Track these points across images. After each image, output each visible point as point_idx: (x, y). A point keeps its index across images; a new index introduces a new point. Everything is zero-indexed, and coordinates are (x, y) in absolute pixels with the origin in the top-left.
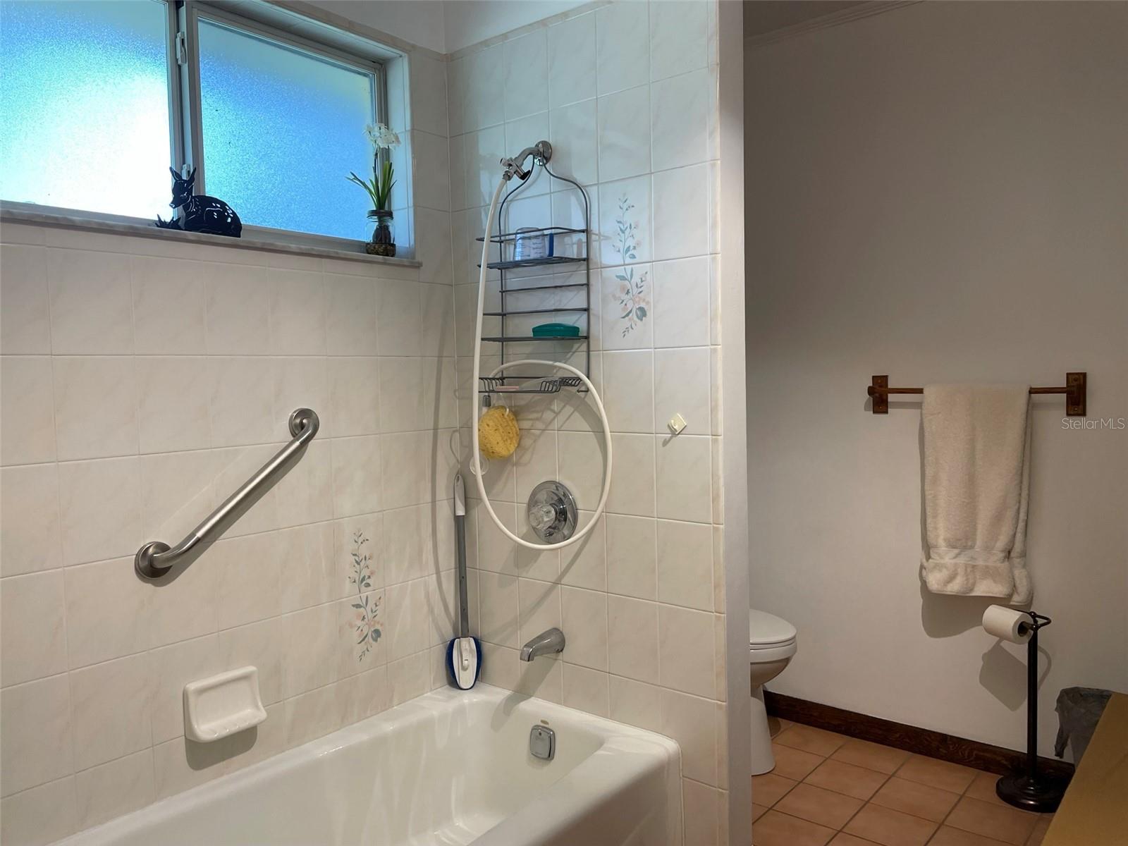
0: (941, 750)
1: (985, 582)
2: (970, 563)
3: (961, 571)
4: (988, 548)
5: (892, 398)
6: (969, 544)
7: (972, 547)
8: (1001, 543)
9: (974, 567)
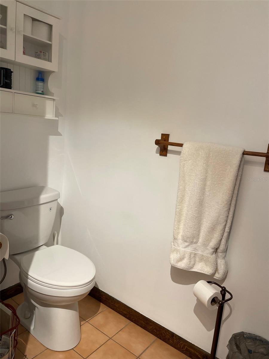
0: (170, 340)
1: (200, 264)
2: (194, 252)
3: (187, 256)
4: (205, 245)
5: (170, 148)
6: (195, 241)
7: (196, 243)
8: (213, 243)
9: (195, 254)
